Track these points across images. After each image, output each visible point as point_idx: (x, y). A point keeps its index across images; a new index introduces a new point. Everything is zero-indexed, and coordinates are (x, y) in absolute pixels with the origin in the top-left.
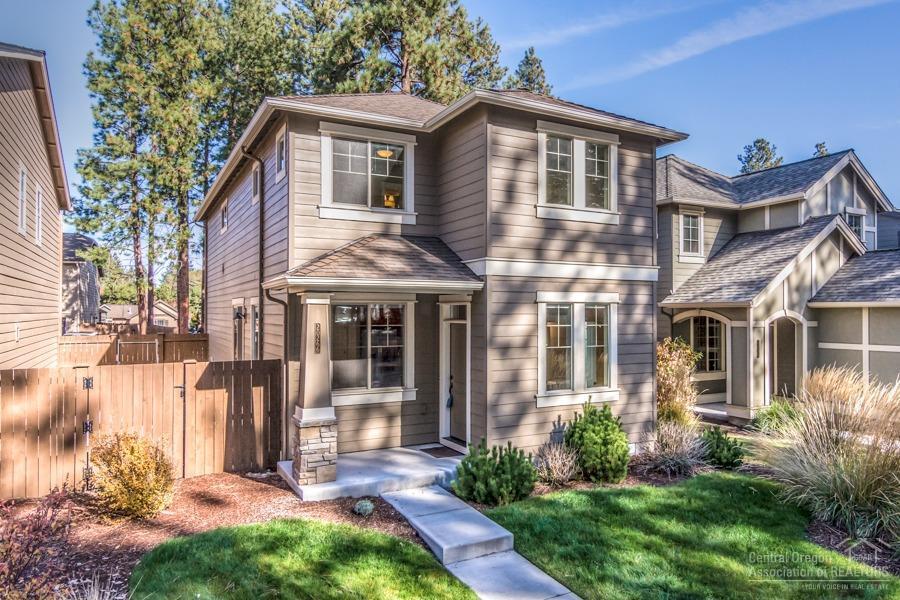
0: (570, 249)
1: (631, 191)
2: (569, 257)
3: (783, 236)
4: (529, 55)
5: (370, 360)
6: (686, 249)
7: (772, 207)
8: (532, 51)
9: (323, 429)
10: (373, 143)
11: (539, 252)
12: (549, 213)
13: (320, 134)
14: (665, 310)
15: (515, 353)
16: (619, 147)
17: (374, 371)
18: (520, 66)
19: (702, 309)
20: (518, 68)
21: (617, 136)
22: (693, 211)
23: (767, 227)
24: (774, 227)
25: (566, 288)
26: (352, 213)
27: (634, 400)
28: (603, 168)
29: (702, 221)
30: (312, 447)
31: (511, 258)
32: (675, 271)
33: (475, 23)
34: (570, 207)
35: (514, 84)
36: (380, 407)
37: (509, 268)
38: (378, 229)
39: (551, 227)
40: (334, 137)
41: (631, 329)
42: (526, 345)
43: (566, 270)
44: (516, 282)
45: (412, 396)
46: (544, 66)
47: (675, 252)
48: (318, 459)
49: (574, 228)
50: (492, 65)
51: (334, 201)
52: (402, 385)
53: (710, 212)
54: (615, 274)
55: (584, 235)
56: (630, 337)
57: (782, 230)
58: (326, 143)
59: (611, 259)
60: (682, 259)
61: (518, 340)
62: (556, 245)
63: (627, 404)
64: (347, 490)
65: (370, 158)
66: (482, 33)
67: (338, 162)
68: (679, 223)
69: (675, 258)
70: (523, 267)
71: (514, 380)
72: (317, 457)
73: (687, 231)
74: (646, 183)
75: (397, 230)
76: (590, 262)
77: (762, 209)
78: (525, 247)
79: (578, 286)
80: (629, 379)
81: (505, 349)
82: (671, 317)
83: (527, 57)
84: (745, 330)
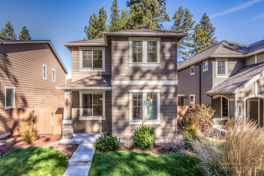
0: (143, 76)
1: (168, 55)
2: (143, 78)
3: (260, 65)
4: (204, 16)
5: (93, 109)
6: (219, 73)
7: (258, 54)
8: (205, 14)
9: (68, 126)
10: (93, 51)
11: (132, 78)
12: (135, 65)
13: (79, 50)
14: (209, 95)
15: (124, 108)
16: (161, 41)
17: (94, 111)
18: (201, 20)
19: (221, 94)
20: (201, 21)
21: (160, 38)
22: (222, 60)
23: (256, 62)
24: (259, 62)
25: (142, 88)
26: (89, 70)
27: (169, 125)
28: (155, 49)
29: (226, 63)
30: (65, 130)
31: (122, 80)
32: (213, 81)
33: (185, 10)
34: (142, 63)
35: (198, 26)
36: (97, 121)
37: (121, 83)
38: (96, 74)
39: (136, 70)
40: (83, 51)
41: (167, 101)
42: (127, 106)
43: (142, 83)
44: (124, 87)
45: (104, 119)
46: (209, 18)
47: (213, 75)
48: (66, 133)
49: (144, 69)
50: (190, 21)
51: (83, 67)
52: (102, 115)
53: (230, 59)
54: (161, 83)
55: (149, 71)
56: (167, 104)
57: (261, 63)
58: (81, 52)
59: (159, 79)
60: (216, 77)
61: (124, 104)
62: (137, 75)
63: (166, 126)
64: (74, 142)
65: (92, 55)
66: (187, 12)
67: (84, 57)
68: (215, 64)
69: (213, 77)
70: (126, 82)
71: (123, 116)
72: (66, 132)
73: (219, 67)
74: (174, 52)
75: (101, 74)
76: (151, 80)
77: (254, 56)
78: (127, 76)
79: (146, 87)
80: (167, 118)
81: (120, 107)
82: (212, 97)
83: (204, 17)
84: (234, 102)
